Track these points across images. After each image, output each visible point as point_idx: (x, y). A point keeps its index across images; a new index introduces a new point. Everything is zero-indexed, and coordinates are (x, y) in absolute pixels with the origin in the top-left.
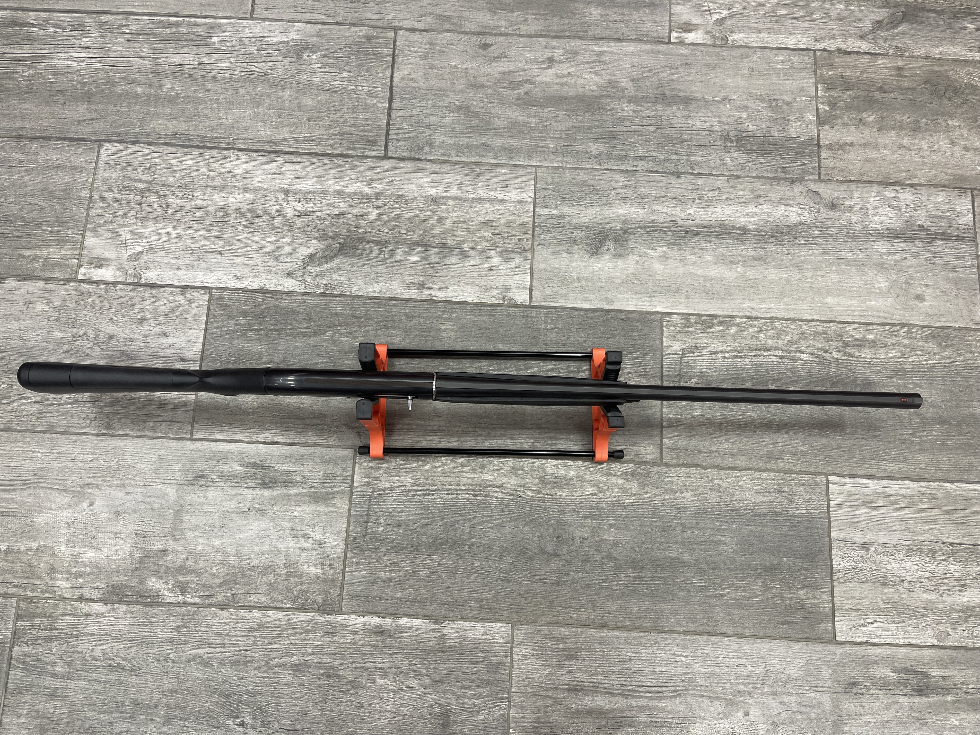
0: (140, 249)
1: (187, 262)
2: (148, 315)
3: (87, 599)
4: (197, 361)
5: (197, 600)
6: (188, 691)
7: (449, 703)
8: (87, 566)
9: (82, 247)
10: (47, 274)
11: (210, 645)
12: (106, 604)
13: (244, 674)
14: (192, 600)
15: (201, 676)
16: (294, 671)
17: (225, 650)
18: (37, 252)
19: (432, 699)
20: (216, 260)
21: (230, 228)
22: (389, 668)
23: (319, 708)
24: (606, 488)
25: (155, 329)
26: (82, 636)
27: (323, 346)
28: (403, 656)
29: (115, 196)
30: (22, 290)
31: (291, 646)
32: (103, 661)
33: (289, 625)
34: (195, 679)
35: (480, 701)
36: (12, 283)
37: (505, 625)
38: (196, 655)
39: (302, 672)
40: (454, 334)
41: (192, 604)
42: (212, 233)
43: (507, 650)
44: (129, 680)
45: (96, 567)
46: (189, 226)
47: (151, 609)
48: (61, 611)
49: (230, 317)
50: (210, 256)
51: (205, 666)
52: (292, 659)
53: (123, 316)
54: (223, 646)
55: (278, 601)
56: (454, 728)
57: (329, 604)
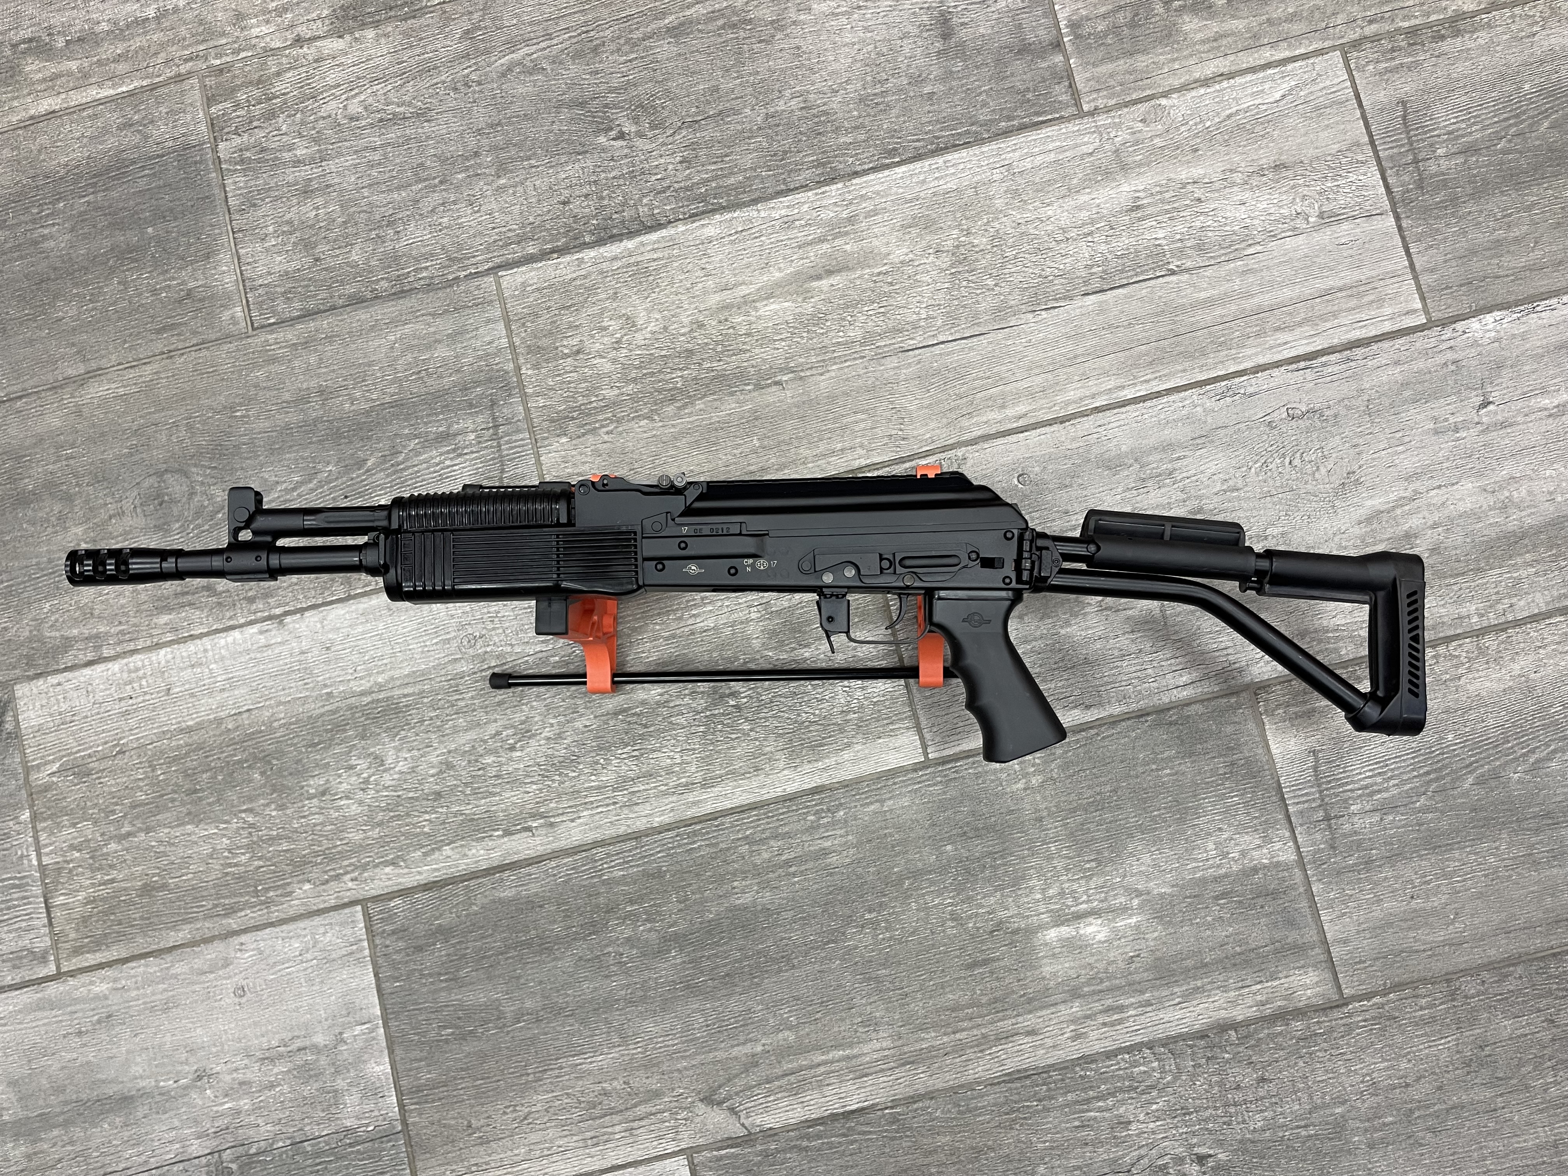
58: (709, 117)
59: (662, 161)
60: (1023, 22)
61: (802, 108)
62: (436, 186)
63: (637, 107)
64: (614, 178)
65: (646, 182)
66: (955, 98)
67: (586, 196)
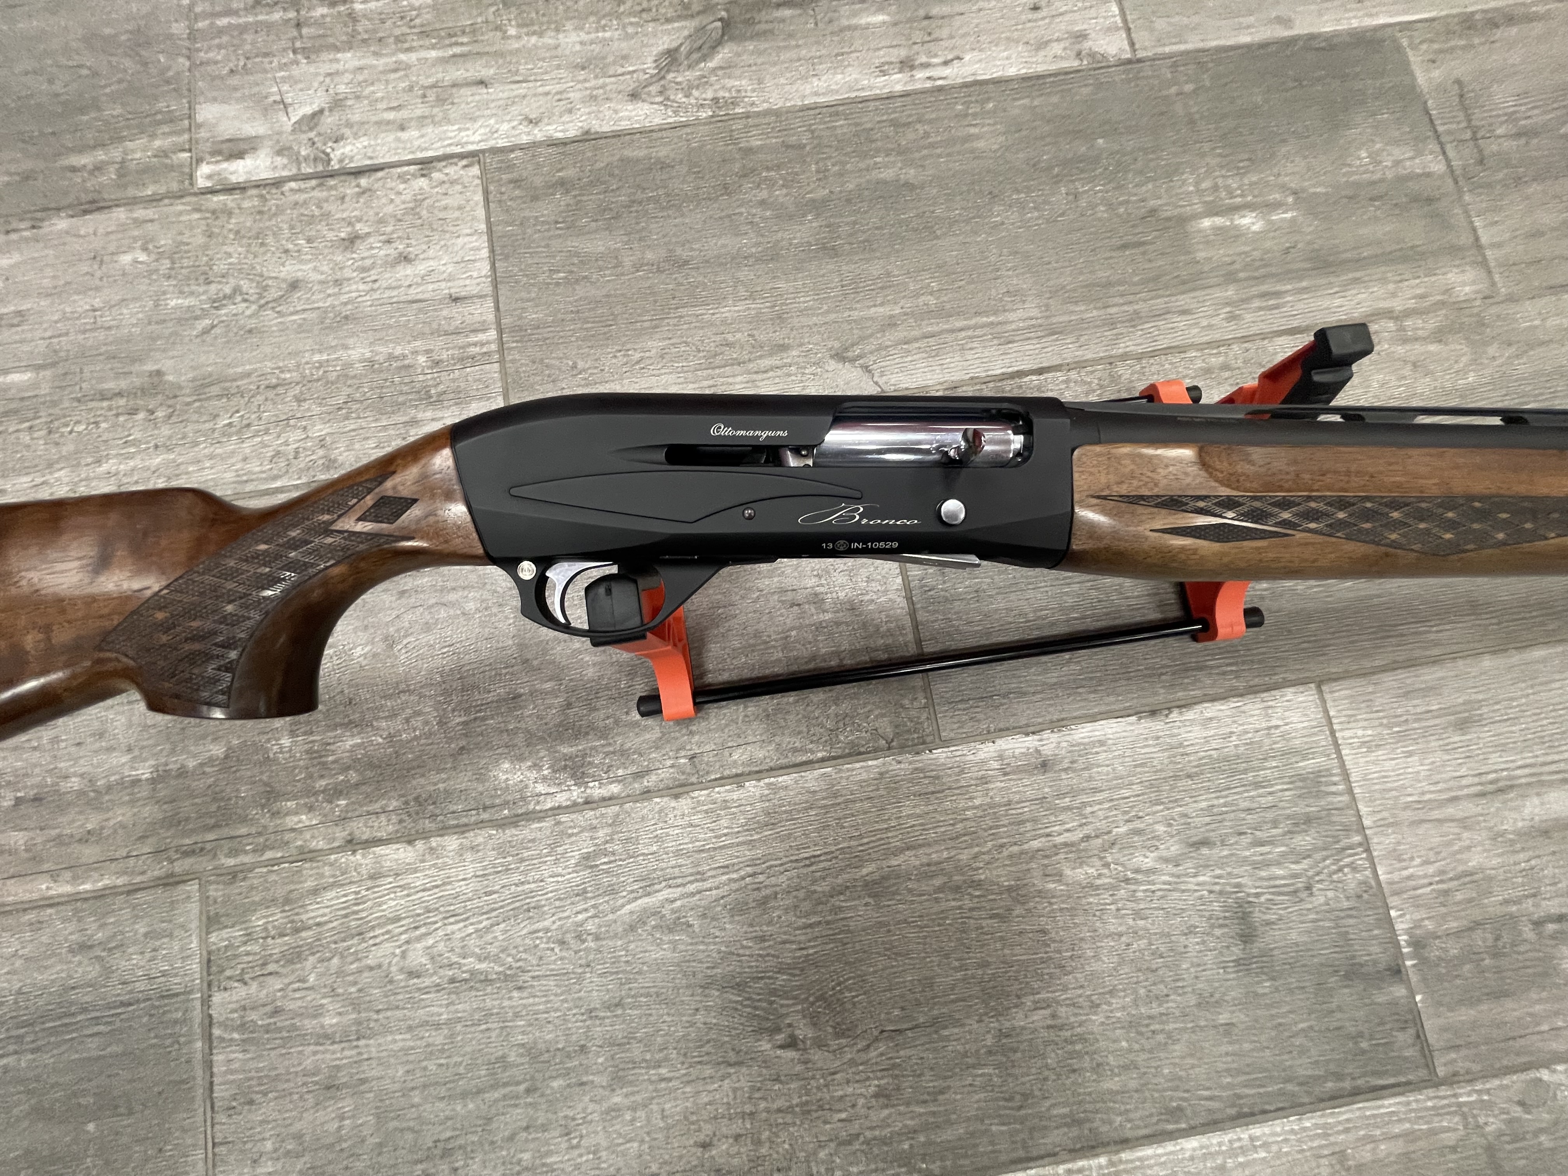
0: (315, 107)
1: (418, 112)
2: (361, 228)
3: (367, 841)
4: (486, 296)
5: (615, 789)
6: (648, 995)
7: (1238, 885)
8: (348, 768)
9: (193, 126)
10: (131, 192)
11: (669, 881)
12: (410, 842)
13: (765, 928)
14: (604, 792)
15: (669, 954)
16: (875, 896)
17: (707, 885)
18: (100, 155)
19: (1198, 884)
20: (477, 98)
21: (491, 34)
22: (1082, 840)
23: (957, 964)
24: (1409, 367)
25: (382, 253)
26: (373, 928)
27: (741, 214)
28: (1106, 805)
29: (241, 21)
30: (82, 233)
31: (853, 843)
32: (435, 973)
33: (835, 795)
34: (658, 966)
35: (1305, 864)
36: (61, 224)
37: (1301, 688)
38: (645, 910)
39: (894, 893)
40: (1002, 139)
41: (604, 799)
42: (457, 50)
43: (1324, 739)
44: (506, 1003)
45: (371, 766)
46: (406, 45)
47: (514, 831)
48: (310, 884)
49: (535, 198)
50: (465, 91)
51: (671, 931)
52: (865, 871)
53: (309, 241)
54: (701, 876)
55: (795, 750)
56: (1270, 938)
57: (909, 731)
58: (917, 1026)
59: (850, 1090)
60: (1350, 930)
61: (1049, 1027)
62: (517, 1097)
63: (818, 999)
64: (779, 1110)
65: (826, 1122)
66: (1263, 1038)
67: (737, 1137)
